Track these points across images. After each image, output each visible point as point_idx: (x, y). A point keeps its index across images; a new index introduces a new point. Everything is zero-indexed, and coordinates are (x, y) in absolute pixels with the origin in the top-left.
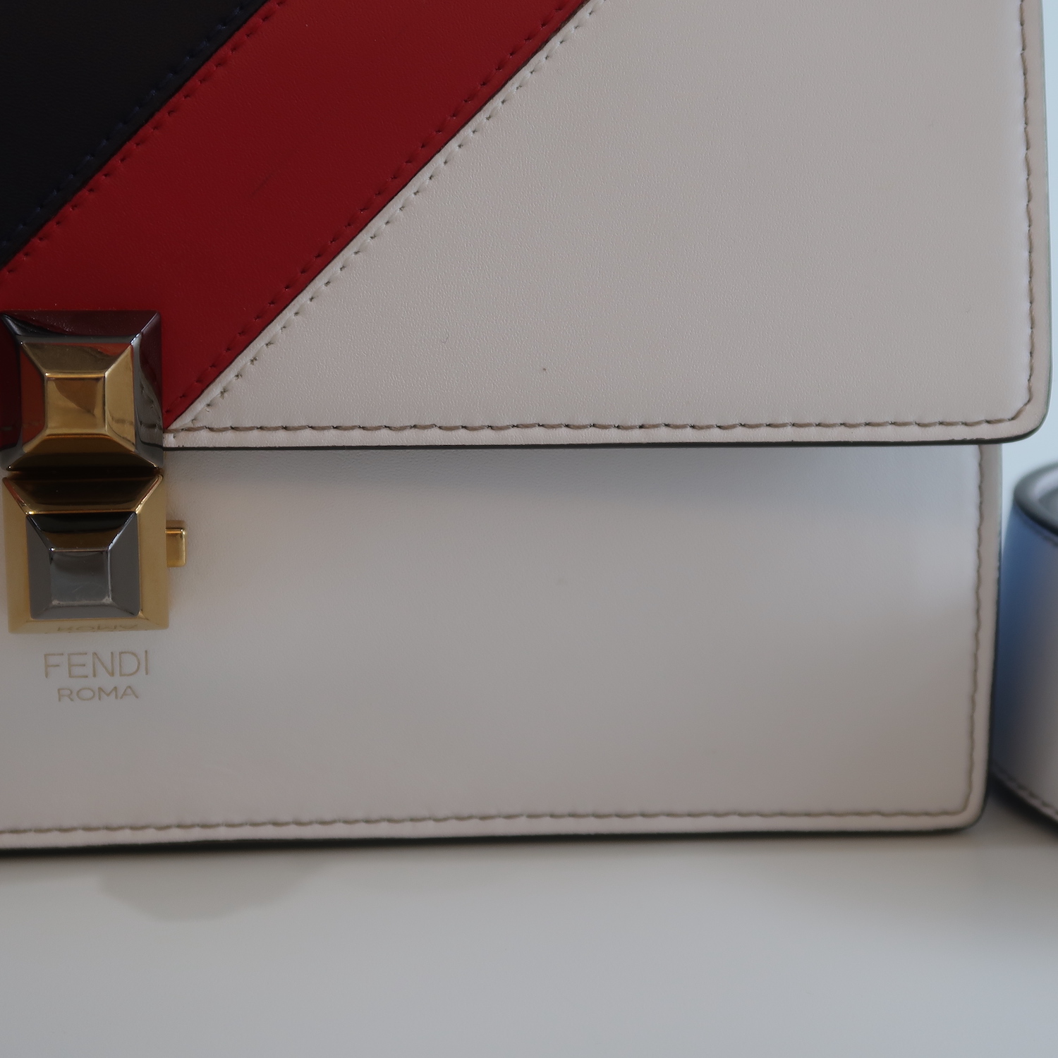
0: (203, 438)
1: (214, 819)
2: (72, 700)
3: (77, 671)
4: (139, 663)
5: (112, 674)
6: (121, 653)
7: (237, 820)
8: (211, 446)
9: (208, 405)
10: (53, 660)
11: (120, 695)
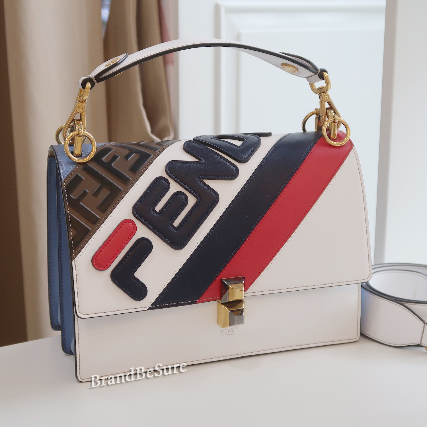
0: (249, 294)
9: (250, 289)
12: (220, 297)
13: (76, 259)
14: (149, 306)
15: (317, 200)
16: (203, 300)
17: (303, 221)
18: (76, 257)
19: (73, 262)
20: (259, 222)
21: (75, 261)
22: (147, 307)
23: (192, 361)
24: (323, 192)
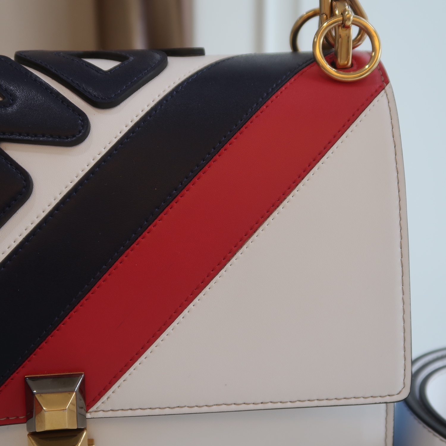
0: (101, 414)
8: (103, 417)
9: (103, 403)
15: (281, 202)
17: (241, 251)
20: (128, 249)
24: (297, 185)
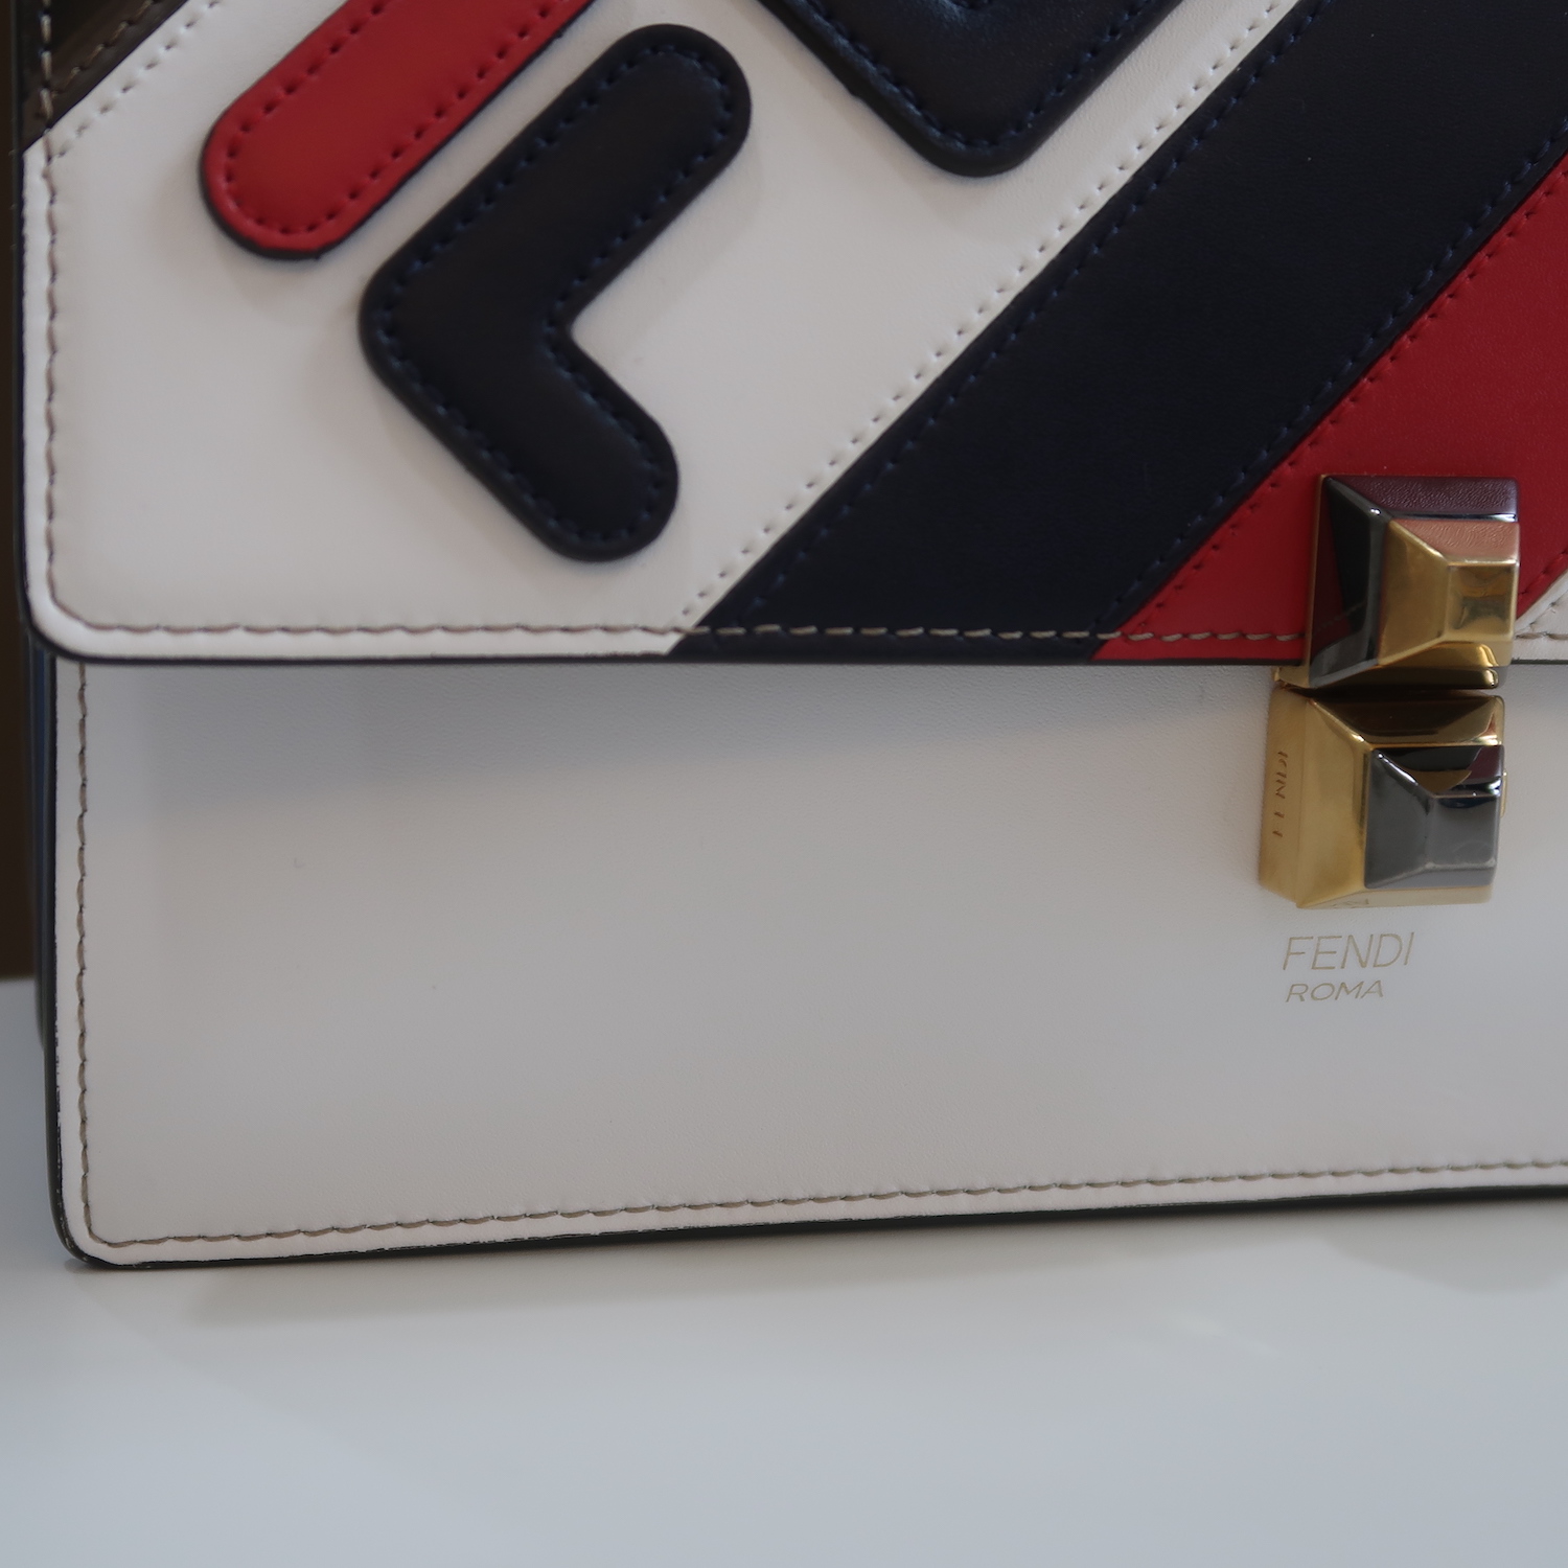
0: (1543, 649)
1: (1438, 1160)
2: (1302, 999)
3: (1322, 960)
4: (1401, 948)
5: (1363, 965)
6: (1382, 936)
7: (1464, 1161)
8: (1553, 658)
9: (1553, 604)
10: (1297, 946)
11: (1361, 993)
12: (1302, 635)
13: (64, 130)
14: (689, 623)
16: (1157, 637)
18: (61, 110)
19: (35, 157)
21: (56, 148)
22: (662, 632)
23: (1027, 1182)
